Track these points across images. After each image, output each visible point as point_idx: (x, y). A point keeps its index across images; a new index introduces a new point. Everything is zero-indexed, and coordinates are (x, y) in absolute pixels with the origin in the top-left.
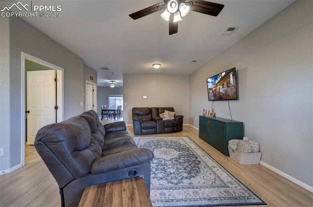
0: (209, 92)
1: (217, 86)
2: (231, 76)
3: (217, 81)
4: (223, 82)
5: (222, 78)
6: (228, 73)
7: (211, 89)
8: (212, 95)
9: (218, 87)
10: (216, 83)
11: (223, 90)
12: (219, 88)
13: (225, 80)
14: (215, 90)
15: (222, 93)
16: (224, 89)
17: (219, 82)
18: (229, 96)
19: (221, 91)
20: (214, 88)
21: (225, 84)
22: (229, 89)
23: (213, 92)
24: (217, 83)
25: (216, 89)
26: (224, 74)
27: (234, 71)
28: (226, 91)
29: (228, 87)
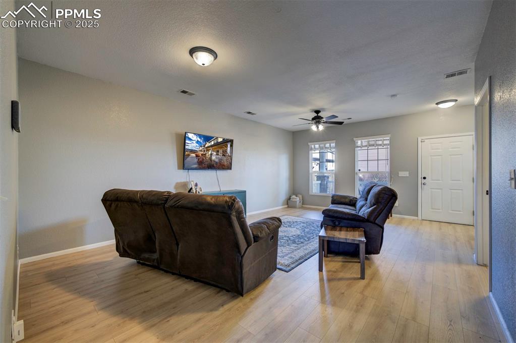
0: (189, 155)
1: (208, 150)
2: (229, 146)
3: (208, 144)
4: (219, 148)
5: (217, 144)
6: (225, 142)
7: (192, 151)
8: (196, 160)
9: (210, 153)
10: (206, 146)
11: (216, 158)
12: (211, 154)
13: (222, 148)
14: (202, 155)
15: (214, 161)
16: (218, 156)
17: (212, 146)
18: (224, 165)
19: (214, 158)
20: (201, 151)
21: (221, 151)
22: (225, 158)
23: (197, 156)
24: (209, 147)
25: (205, 154)
26: (220, 140)
27: (232, 141)
28: (221, 160)
29: (224, 155)
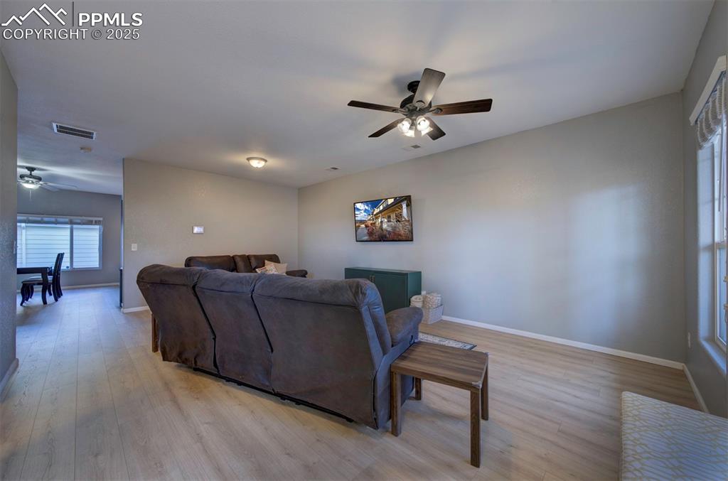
0: (359, 226)
1: (377, 218)
2: (404, 206)
3: (377, 211)
4: (391, 212)
5: (388, 208)
6: (398, 201)
7: (362, 222)
8: (366, 231)
9: (380, 220)
10: (375, 213)
11: (388, 226)
12: (382, 222)
13: (393, 211)
14: (371, 224)
15: (387, 231)
16: (389, 223)
17: (381, 212)
18: (400, 235)
19: (385, 226)
20: (370, 220)
21: (393, 216)
22: (400, 225)
23: (366, 226)
24: (377, 214)
25: (375, 223)
26: (390, 201)
27: (408, 199)
28: (394, 228)
29: (398, 221)
